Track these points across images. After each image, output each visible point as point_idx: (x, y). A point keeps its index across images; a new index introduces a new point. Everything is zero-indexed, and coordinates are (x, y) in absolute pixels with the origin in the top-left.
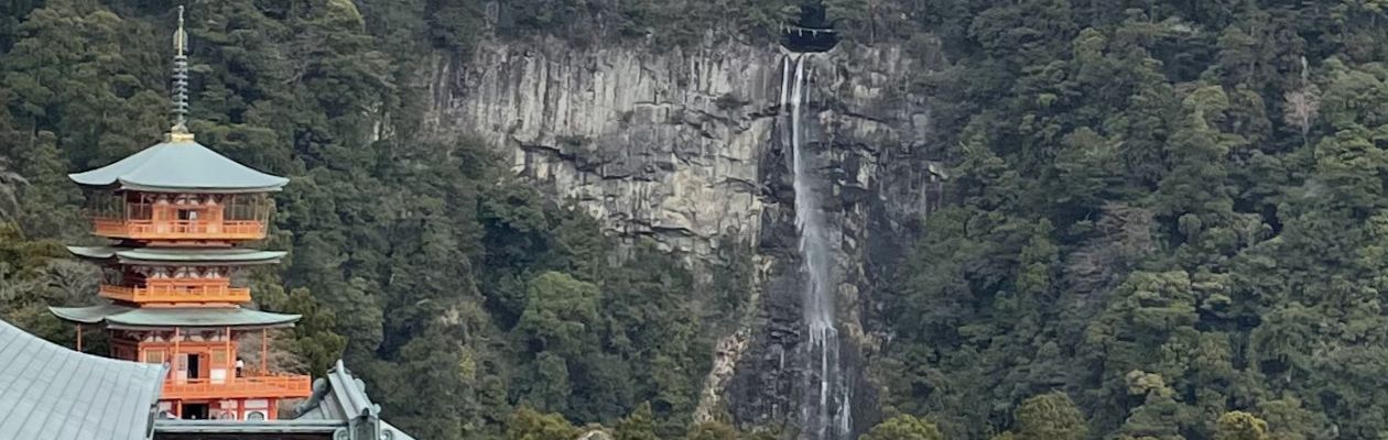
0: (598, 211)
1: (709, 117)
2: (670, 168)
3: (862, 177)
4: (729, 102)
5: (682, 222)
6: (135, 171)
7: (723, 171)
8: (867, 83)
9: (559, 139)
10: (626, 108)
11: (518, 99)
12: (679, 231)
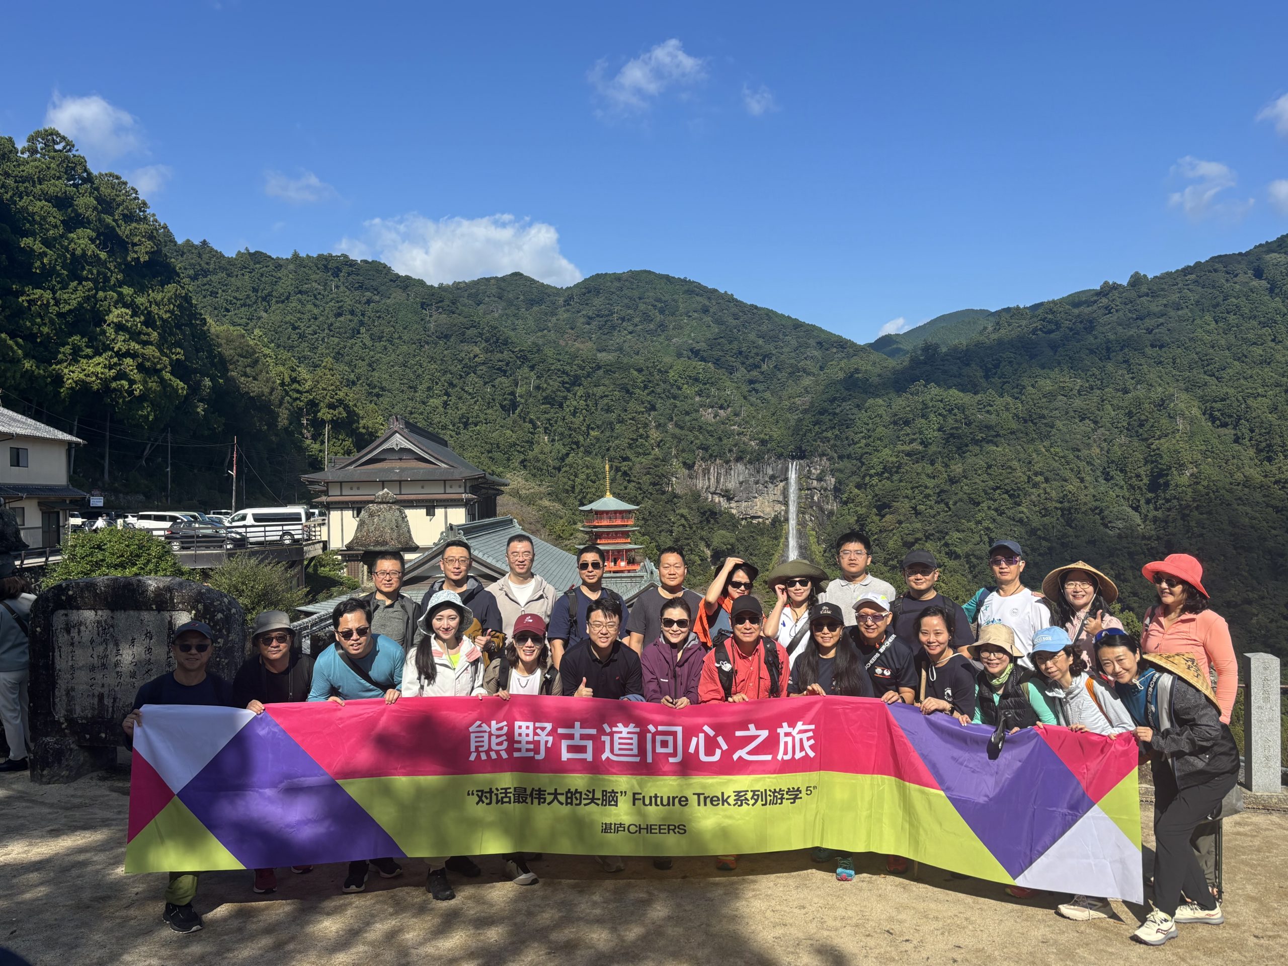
0: (734, 511)
1: (766, 482)
2: (756, 497)
3: (816, 498)
4: (773, 478)
5: (760, 514)
6: (596, 506)
7: (772, 497)
8: (816, 469)
9: (722, 490)
10: (741, 480)
11: (709, 479)
12: (759, 517)
